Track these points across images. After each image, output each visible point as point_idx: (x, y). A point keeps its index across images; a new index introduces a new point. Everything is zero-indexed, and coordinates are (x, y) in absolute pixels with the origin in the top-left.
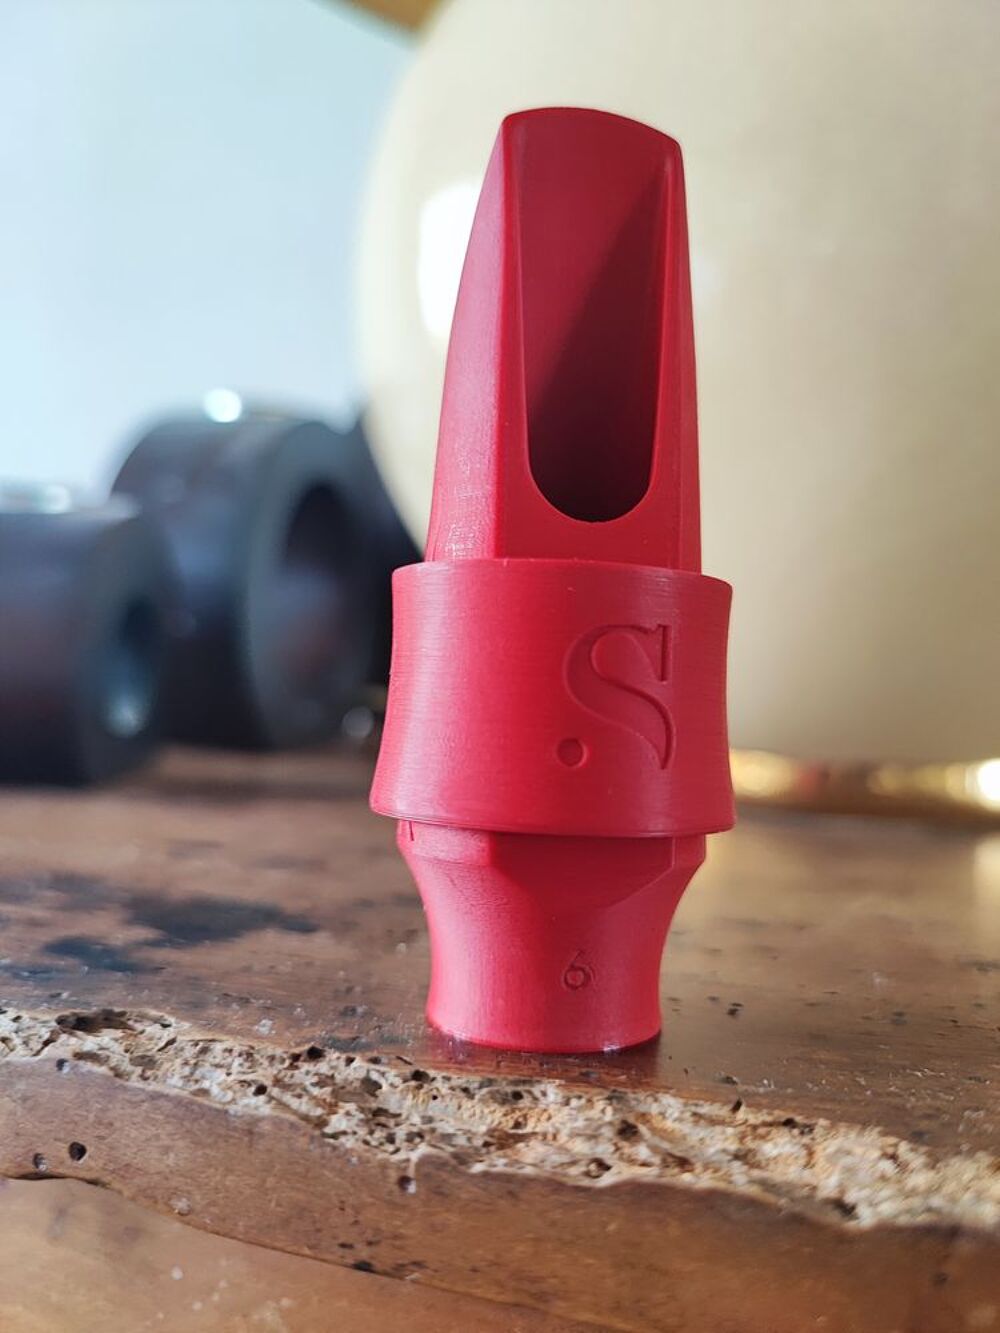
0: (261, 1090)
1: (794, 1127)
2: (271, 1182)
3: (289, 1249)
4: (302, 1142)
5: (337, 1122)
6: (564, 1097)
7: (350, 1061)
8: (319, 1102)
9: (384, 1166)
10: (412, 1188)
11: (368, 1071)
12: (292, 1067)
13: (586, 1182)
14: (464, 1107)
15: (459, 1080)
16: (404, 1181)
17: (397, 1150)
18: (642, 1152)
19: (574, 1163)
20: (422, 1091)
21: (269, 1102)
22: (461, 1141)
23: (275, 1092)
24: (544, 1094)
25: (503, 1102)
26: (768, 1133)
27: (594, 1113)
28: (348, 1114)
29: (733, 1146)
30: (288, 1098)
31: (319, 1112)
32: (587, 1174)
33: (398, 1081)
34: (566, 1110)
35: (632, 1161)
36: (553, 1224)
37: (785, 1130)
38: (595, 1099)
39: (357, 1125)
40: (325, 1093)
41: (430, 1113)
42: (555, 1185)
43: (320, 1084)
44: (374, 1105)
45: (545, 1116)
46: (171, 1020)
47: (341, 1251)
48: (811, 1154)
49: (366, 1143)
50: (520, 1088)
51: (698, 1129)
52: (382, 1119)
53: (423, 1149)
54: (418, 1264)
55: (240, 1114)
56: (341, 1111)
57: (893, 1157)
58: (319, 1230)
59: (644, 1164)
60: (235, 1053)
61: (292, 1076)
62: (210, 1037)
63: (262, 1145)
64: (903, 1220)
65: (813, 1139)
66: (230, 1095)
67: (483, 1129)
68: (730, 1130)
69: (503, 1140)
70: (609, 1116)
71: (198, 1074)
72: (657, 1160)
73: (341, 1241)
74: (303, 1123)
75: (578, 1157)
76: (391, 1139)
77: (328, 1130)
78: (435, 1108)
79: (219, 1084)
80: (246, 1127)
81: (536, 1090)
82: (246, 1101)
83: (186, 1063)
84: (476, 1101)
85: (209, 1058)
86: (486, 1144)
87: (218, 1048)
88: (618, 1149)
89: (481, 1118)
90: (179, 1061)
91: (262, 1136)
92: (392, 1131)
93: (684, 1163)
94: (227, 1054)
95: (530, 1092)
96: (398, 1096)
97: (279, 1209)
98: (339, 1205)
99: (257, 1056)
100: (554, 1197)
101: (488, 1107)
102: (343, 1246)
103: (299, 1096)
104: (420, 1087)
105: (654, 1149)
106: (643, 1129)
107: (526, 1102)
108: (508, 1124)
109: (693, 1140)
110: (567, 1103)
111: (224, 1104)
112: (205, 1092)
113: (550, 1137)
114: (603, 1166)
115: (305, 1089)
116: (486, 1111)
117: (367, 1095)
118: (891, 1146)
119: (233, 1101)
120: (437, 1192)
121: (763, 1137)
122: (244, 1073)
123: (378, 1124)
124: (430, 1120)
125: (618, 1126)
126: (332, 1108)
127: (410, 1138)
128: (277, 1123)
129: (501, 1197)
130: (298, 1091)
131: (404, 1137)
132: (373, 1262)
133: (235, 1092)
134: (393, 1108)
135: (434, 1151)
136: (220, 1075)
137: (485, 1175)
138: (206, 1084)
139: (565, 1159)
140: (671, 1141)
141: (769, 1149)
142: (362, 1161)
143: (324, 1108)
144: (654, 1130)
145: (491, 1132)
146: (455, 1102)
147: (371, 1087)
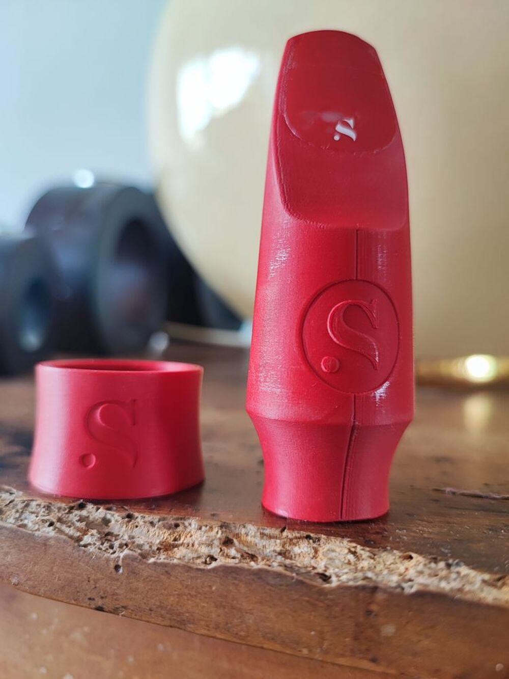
0: (51, 524)
1: (310, 539)
2: (55, 569)
3: (65, 601)
4: (69, 549)
5: (87, 539)
6: (198, 526)
7: (98, 509)
8: (78, 530)
9: (108, 560)
10: (121, 571)
11: (106, 514)
12: (69, 512)
13: (202, 567)
14: (150, 531)
15: (149, 518)
16: (117, 567)
17: (114, 552)
18: (232, 552)
19: (199, 557)
20: (130, 523)
21: (55, 529)
22: (147, 547)
23: (58, 525)
24: (190, 524)
25: (169, 528)
26: (298, 542)
27: (213, 533)
28: (92, 535)
29: (278, 549)
30: (64, 528)
31: (78, 534)
32: (205, 563)
33: (120, 519)
34: (199, 532)
35: (228, 556)
36: (187, 587)
37: (306, 541)
38: (214, 526)
39: (96, 540)
40: (82, 525)
41: (134, 534)
42: (187, 568)
43: (81, 520)
44: (107, 531)
45: (190, 535)
46: (14, 490)
47: (89, 602)
48: (316, 551)
49: (100, 549)
50: (178, 522)
51: (263, 541)
52: (109, 537)
53: (126, 551)
54: (125, 607)
55: (40, 536)
56: (90, 534)
57: (354, 553)
58: (78, 592)
59: (234, 558)
60: (42, 506)
61: (68, 517)
62: (31, 499)
63: (51, 551)
64: (351, 583)
65: (319, 545)
66: (37, 527)
67: (158, 541)
68: (278, 541)
69: (167, 547)
70: (219, 535)
71: (23, 517)
72: (239, 556)
73: (89, 597)
74: (70, 540)
75: (201, 555)
76: (111, 547)
77: (82, 543)
78: (136, 532)
79: (32, 522)
80: (44, 542)
81: (186, 523)
82: (44, 529)
83: (17, 511)
84: (156, 528)
85: (29, 509)
86: (159, 549)
87: (34, 504)
88: (221, 550)
89: (158, 536)
90: (14, 511)
91: (51, 546)
92: (112, 543)
93: (253, 557)
94: (38, 507)
95: (183, 524)
96: (119, 526)
97: (60, 582)
98: (87, 579)
99: (52, 508)
100: (186, 574)
101: (161, 531)
102: (90, 599)
103: (70, 527)
104: (129, 522)
105: (237, 551)
106: (235, 541)
107: (180, 529)
108: (171, 540)
109: (260, 546)
110: (200, 528)
111: (33, 531)
112: (24, 526)
113: (191, 545)
114: (213, 559)
115: (73, 524)
116: (161, 532)
117: (104, 526)
118: (354, 547)
119: (38, 530)
120: (133, 573)
121: (295, 544)
122: (44, 516)
123: (106, 540)
124: (133, 538)
125: (223, 540)
126: (85, 533)
127: (121, 546)
128: (57, 540)
129: (162, 574)
130: (69, 524)
131: (118, 546)
132: (104, 607)
133: (39, 525)
134: (116, 532)
135: (131, 552)
136: (33, 517)
137: (155, 563)
138: (26, 522)
139: (195, 556)
140: (248, 547)
141: (296, 550)
142: (98, 558)
143: (81, 532)
144: (240, 542)
145: (161, 543)
146: (146, 529)
147: (106, 522)
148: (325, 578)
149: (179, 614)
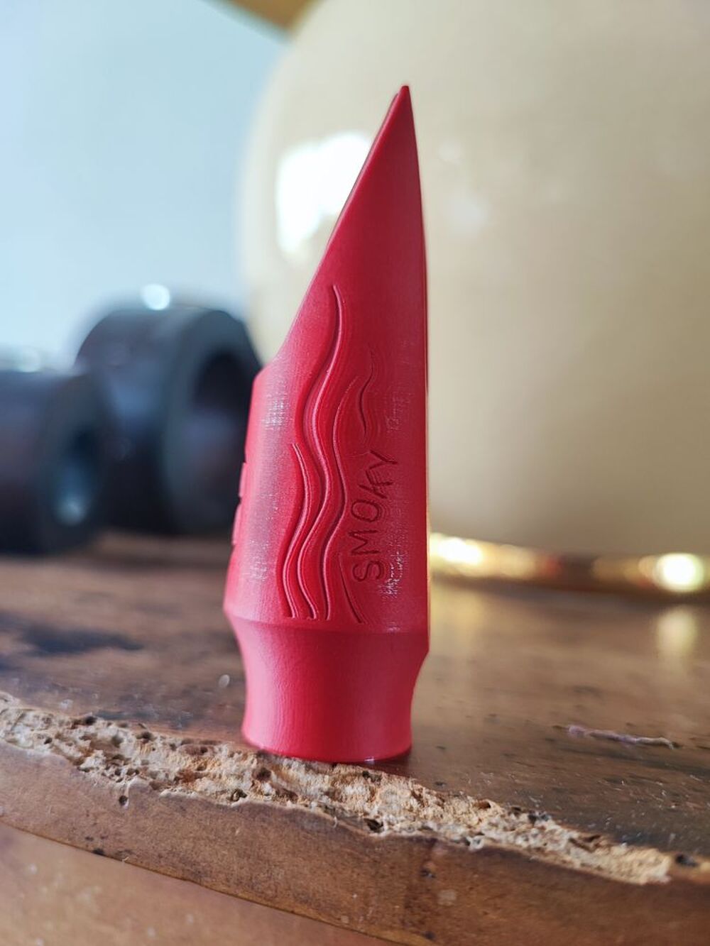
0: (48, 741)
1: (369, 777)
2: (48, 797)
4: (66, 774)
5: (89, 762)
6: (230, 752)
7: (109, 724)
8: (80, 750)
9: (111, 790)
10: (127, 804)
11: (118, 731)
12: (73, 728)
13: (224, 803)
14: (170, 756)
15: (171, 739)
16: (122, 800)
17: (119, 781)
18: (267, 787)
19: (223, 792)
20: (146, 744)
21: (50, 748)
22: (162, 776)
23: (56, 742)
24: (220, 750)
25: (193, 753)
26: (352, 780)
27: (247, 763)
28: (97, 757)
29: (326, 787)
30: (63, 746)
31: (80, 755)
32: (231, 799)
33: (134, 739)
34: (230, 759)
35: (261, 792)
36: (205, 828)
37: (362, 780)
38: (249, 754)
39: (100, 764)
40: (86, 744)
41: (149, 759)
42: (206, 804)
43: (85, 738)
44: (116, 753)
45: (218, 763)
46: (10, 697)
47: (87, 842)
48: (373, 793)
49: (103, 774)
50: (206, 746)
51: (308, 775)
52: (117, 761)
53: (135, 779)
54: (129, 852)
55: (33, 754)
56: (94, 755)
57: (419, 798)
58: (74, 829)
59: (267, 795)
60: (40, 718)
61: (71, 733)
62: (28, 708)
63: (45, 774)
65: (380, 784)
66: (31, 743)
67: (177, 769)
68: (327, 777)
69: (187, 778)
70: (254, 766)
71: (17, 729)
72: (273, 792)
73: (86, 836)
74: (68, 761)
75: (227, 788)
76: (118, 773)
77: (82, 766)
78: (152, 757)
79: (25, 736)
80: (36, 762)
81: (216, 748)
82: (39, 746)
83: (9, 723)
84: (177, 752)
85: (25, 721)
86: (177, 779)
87: (31, 715)
88: (253, 785)
89: (179, 763)
90: (5, 722)
91: (45, 768)
92: (120, 768)
93: (292, 796)
94: (36, 719)
95: (212, 749)
96: (132, 748)
97: (53, 814)
98: (85, 812)
99: (53, 720)
100: (205, 812)
101: (184, 756)
102: (88, 838)
103: (70, 745)
104: (144, 743)
105: (272, 786)
106: (273, 775)
107: (207, 755)
108: (194, 769)
109: (303, 782)
110: (232, 756)
111: (24, 748)
112: (14, 742)
113: (218, 776)
114: (241, 794)
115: (75, 742)
116: (183, 758)
117: (113, 747)
118: (419, 790)
119: (32, 747)
120: (141, 807)
121: (348, 783)
122: (41, 730)
123: (113, 764)
124: (147, 763)
125: (258, 771)
126: (88, 753)
127: (130, 773)
128: (53, 761)
129: (176, 811)
130: (71, 742)
131: (126, 772)
132: (105, 849)
133: (33, 741)
134: (127, 755)
135: (140, 780)
136: (27, 731)
137: (168, 797)
138: (18, 736)
139: (220, 789)
140: (288, 782)
141: (349, 790)
142: (100, 787)
143: (82, 752)
144: (279, 775)
145: (181, 772)
146: (165, 752)
147: (116, 742)
148: (375, 826)
149: (194, 864)
